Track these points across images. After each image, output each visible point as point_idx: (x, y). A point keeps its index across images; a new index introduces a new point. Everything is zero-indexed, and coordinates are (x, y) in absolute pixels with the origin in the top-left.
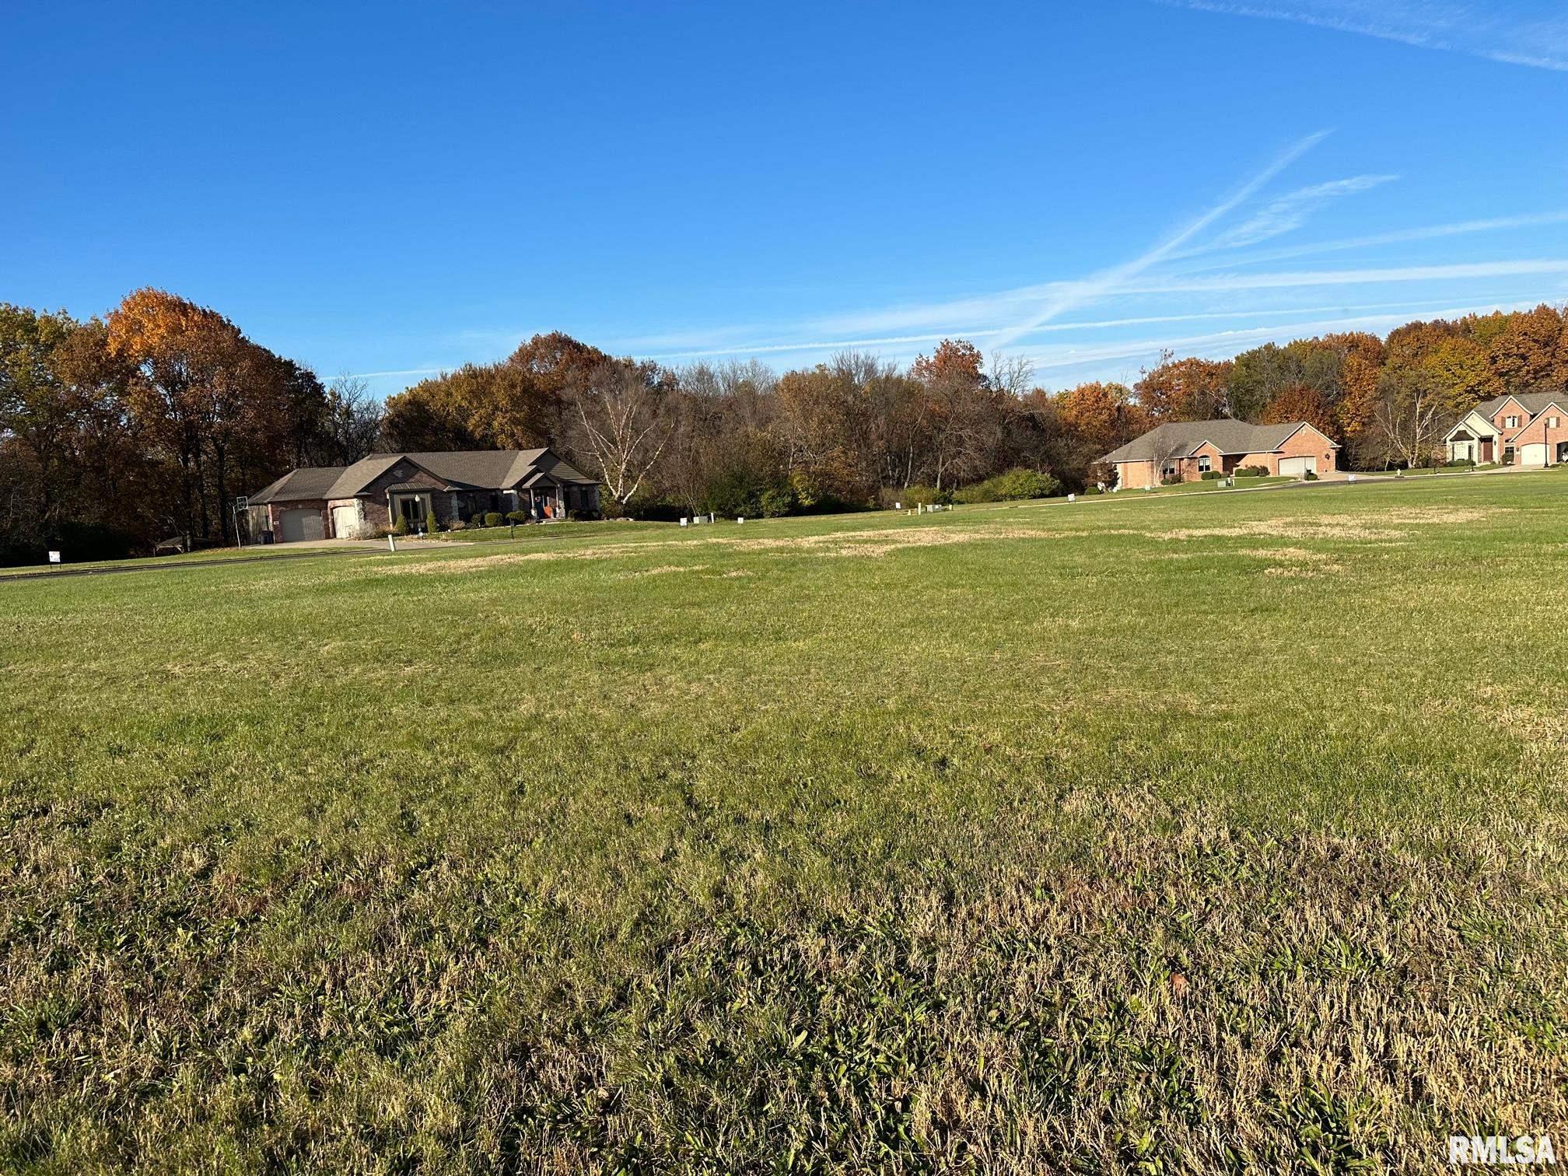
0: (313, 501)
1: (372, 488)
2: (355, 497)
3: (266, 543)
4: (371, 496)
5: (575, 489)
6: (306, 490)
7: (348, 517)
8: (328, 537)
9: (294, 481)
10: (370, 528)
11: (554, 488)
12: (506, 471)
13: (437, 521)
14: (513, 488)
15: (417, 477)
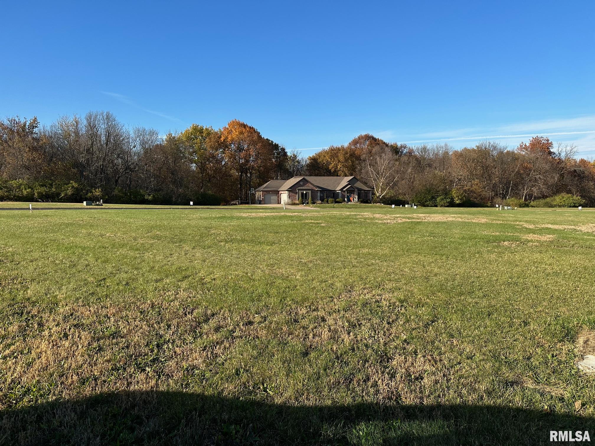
0: (275, 191)
1: (293, 188)
2: (287, 190)
3: (259, 204)
4: (292, 190)
5: (363, 192)
6: (274, 187)
7: (284, 197)
8: (278, 203)
9: (270, 184)
10: (290, 201)
11: (354, 191)
12: (339, 184)
13: (312, 200)
14: (340, 190)
15: (307, 185)
